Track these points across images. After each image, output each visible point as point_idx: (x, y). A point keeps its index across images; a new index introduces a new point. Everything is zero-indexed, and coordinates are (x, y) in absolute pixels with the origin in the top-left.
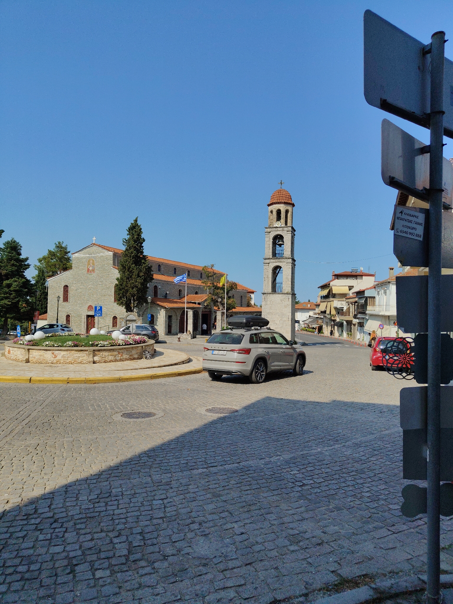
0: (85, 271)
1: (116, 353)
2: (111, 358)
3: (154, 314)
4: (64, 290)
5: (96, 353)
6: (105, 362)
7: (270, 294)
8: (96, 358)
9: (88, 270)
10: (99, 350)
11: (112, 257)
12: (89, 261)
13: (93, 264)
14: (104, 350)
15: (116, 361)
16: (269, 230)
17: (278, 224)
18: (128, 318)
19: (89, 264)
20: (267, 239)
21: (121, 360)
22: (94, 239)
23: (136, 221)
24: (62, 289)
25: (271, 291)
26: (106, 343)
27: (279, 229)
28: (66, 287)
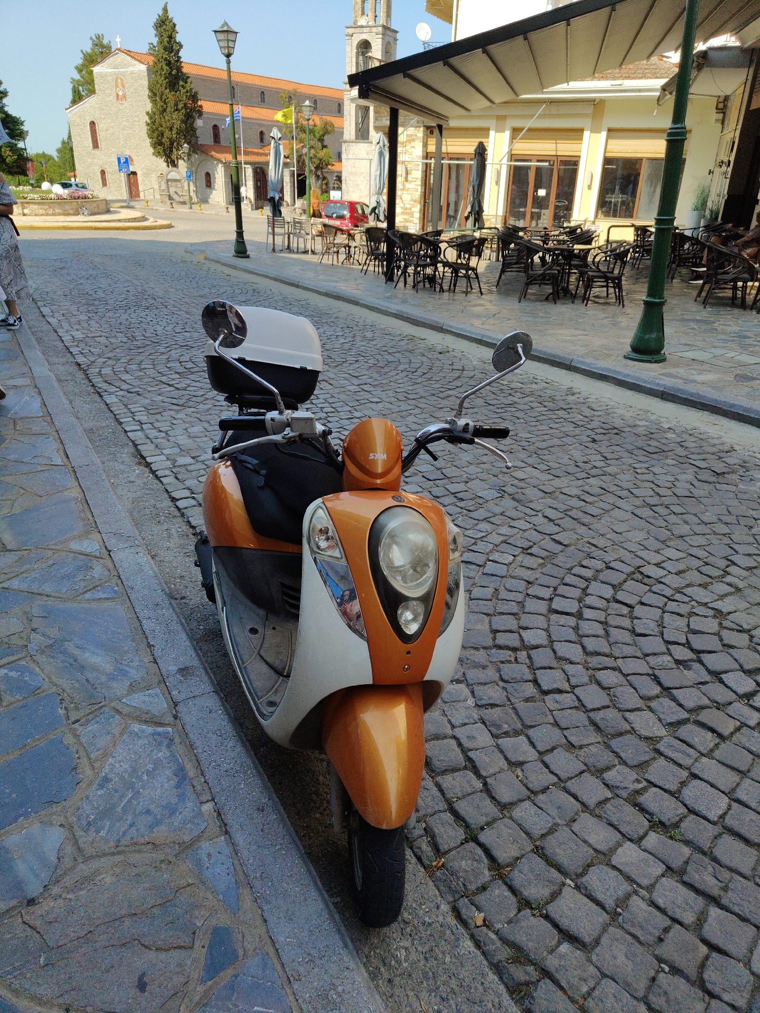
0: (113, 98)
1: (46, 207)
2: (41, 211)
3: (210, 172)
4: (91, 127)
5: (26, 205)
6: (36, 215)
7: (352, 142)
8: (26, 211)
9: (118, 95)
10: (27, 203)
11: (146, 74)
12: (116, 80)
13: (123, 86)
14: (33, 203)
15: (47, 215)
16: (350, 31)
17: (362, 22)
18: (169, 177)
19: (117, 86)
20: (348, 48)
21: (53, 215)
22: (118, 40)
23: (165, 10)
24: (89, 127)
25: (354, 137)
26: (35, 196)
27: (365, 30)
28: (92, 124)
